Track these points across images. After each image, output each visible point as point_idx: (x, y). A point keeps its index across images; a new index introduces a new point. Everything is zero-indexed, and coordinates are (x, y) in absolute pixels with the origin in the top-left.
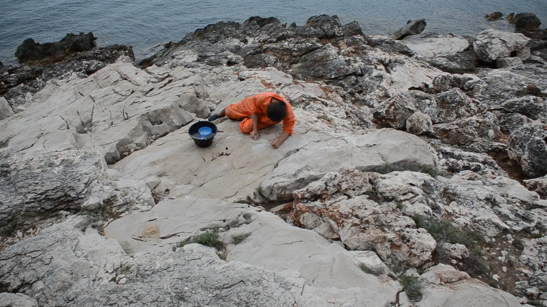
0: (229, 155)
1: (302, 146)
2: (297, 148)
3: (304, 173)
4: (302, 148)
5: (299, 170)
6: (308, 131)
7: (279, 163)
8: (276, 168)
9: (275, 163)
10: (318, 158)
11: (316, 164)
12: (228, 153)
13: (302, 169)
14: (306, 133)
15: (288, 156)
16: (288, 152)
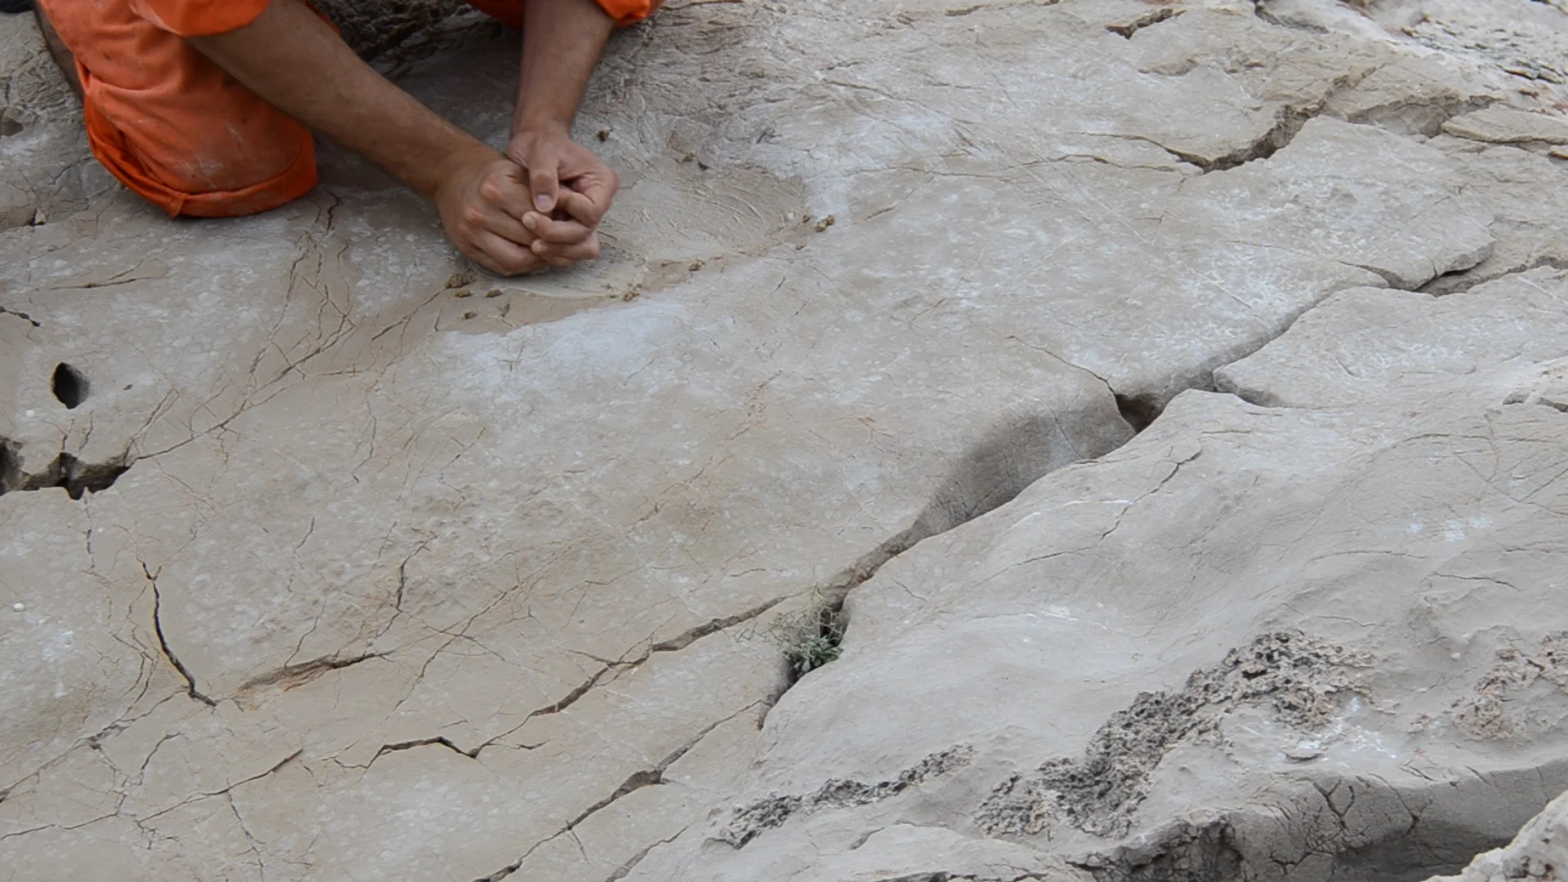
0: (105, 477)
1: (1195, 351)
2: (1124, 377)
3: (1224, 749)
4: (1210, 382)
5: (1151, 707)
6: (1292, 119)
7: (860, 599)
8: (809, 683)
9: (802, 607)
10: (1453, 534)
11: (1420, 617)
12: (91, 457)
13: (1202, 687)
14: (1264, 149)
15: (987, 496)
16: (993, 438)
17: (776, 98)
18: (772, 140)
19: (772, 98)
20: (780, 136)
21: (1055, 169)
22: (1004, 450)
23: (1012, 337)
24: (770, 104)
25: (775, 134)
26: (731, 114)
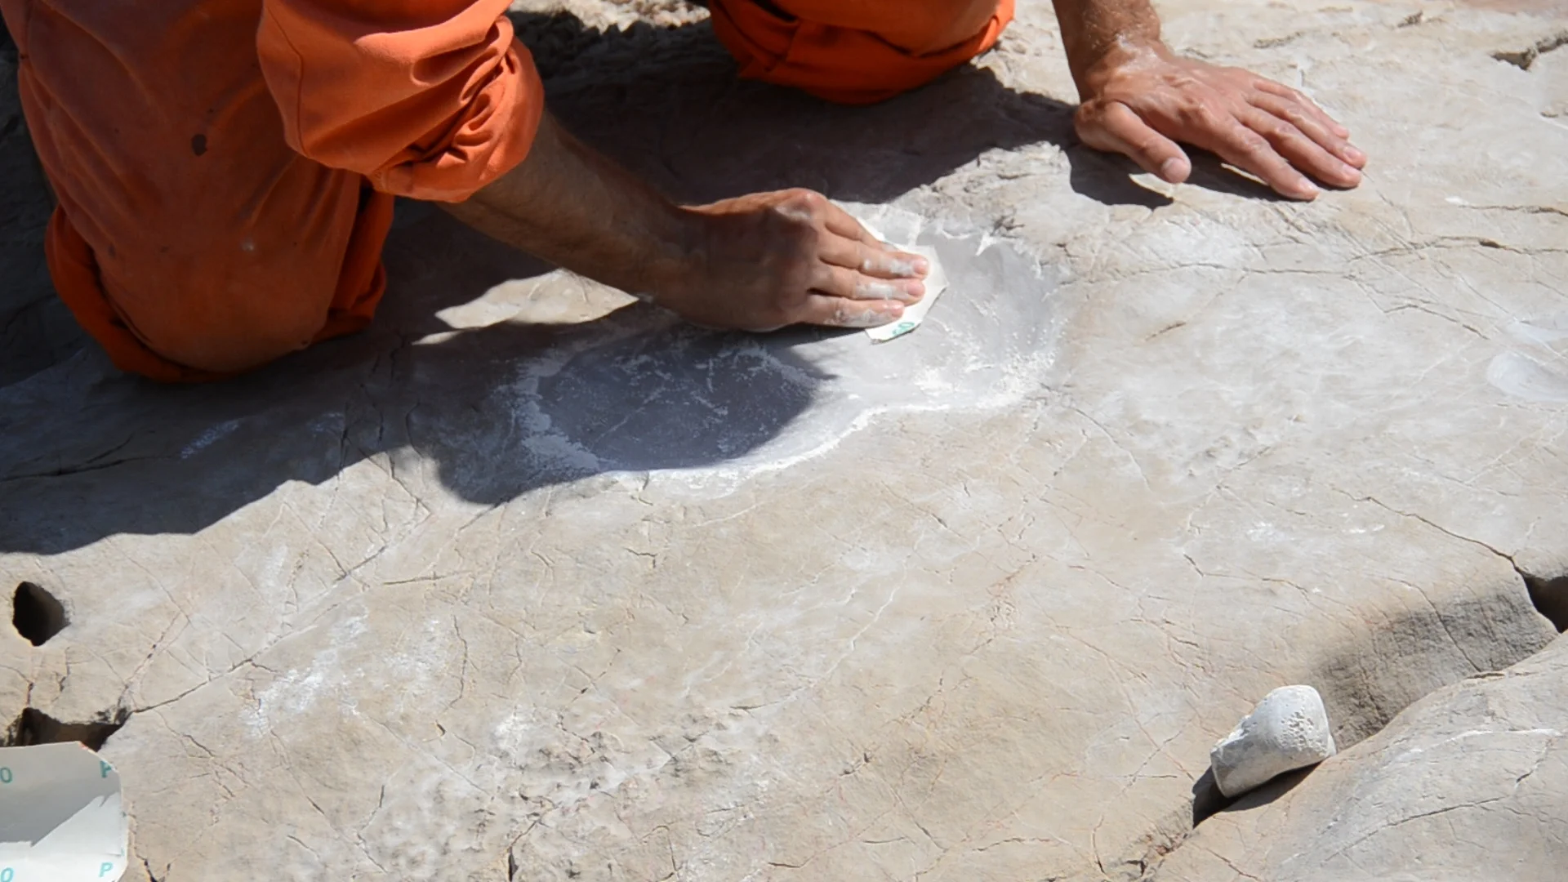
15: (1341, 728)
16: (1347, 643)
17: (1015, 173)
18: (1011, 232)
19: (1008, 174)
20: (1022, 226)
21: (1422, 258)
22: (1363, 661)
23: (1369, 498)
24: (1006, 182)
25: (1015, 223)
26: (951, 198)
